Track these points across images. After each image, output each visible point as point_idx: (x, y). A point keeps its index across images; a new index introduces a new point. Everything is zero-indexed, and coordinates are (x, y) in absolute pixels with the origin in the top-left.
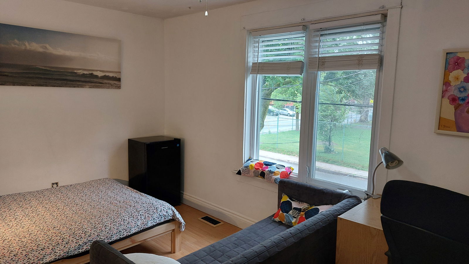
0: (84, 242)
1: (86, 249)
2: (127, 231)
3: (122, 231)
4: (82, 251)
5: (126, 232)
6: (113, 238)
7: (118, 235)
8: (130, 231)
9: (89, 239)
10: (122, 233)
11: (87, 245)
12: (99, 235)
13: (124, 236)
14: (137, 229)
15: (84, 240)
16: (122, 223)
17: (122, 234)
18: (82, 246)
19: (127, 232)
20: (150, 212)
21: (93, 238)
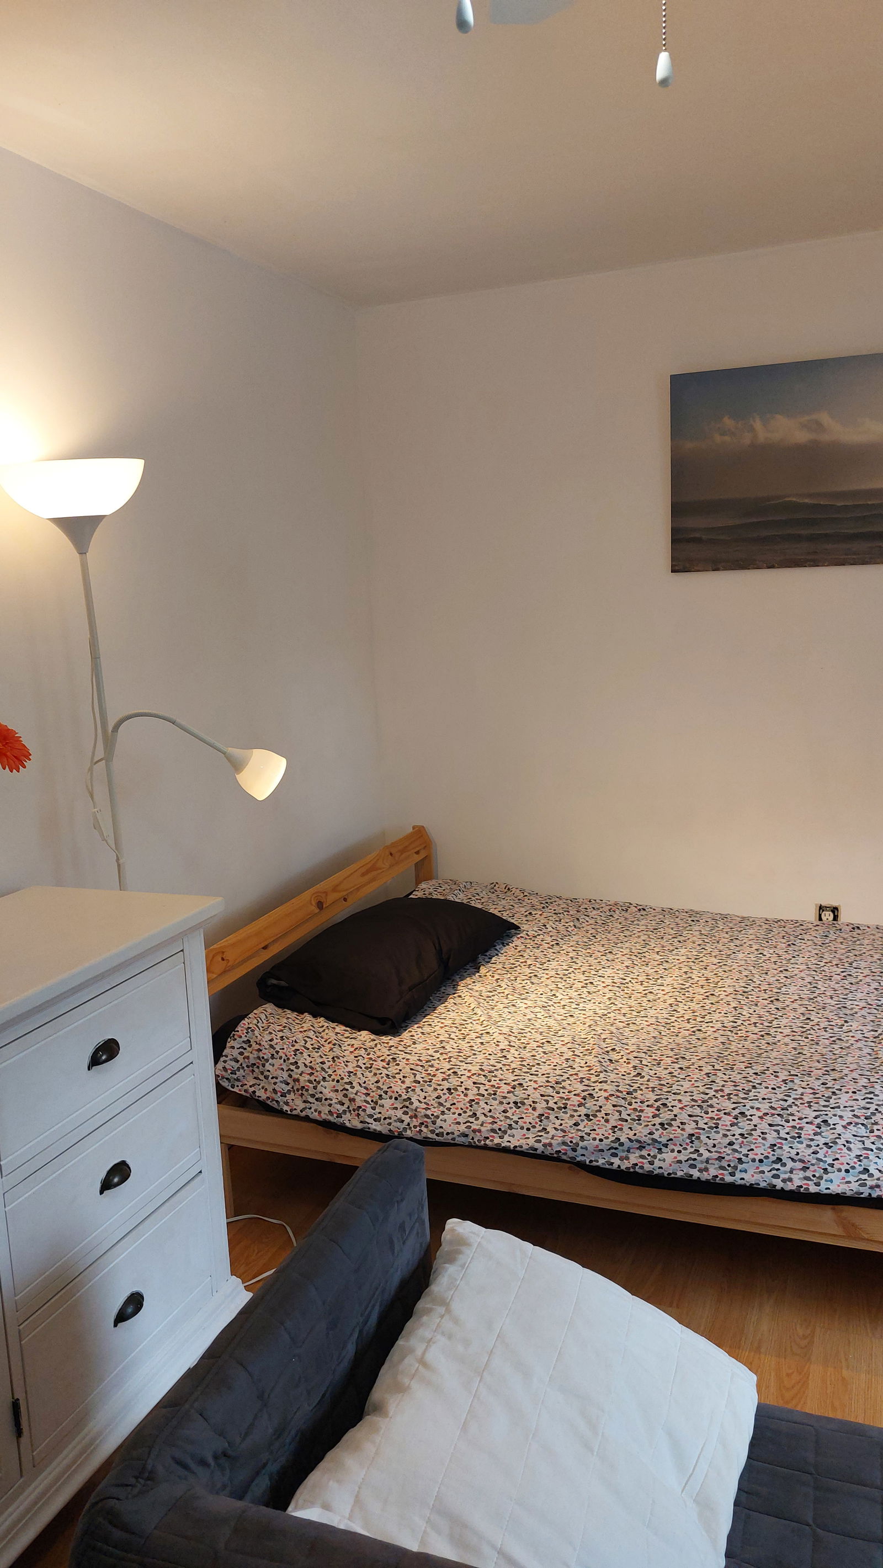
0: (634, 1138)
1: (636, 1165)
2: (809, 1174)
3: (790, 1164)
4: (619, 1166)
5: (802, 1174)
6: (743, 1175)
7: (766, 1169)
8: (821, 1178)
9: (656, 1136)
10: (786, 1173)
11: (644, 1153)
12: (698, 1138)
13: (789, 1187)
14: (855, 1187)
15: (640, 1132)
16: (809, 1130)
17: (783, 1176)
18: (625, 1148)
19: (807, 1178)
21: (672, 1136)
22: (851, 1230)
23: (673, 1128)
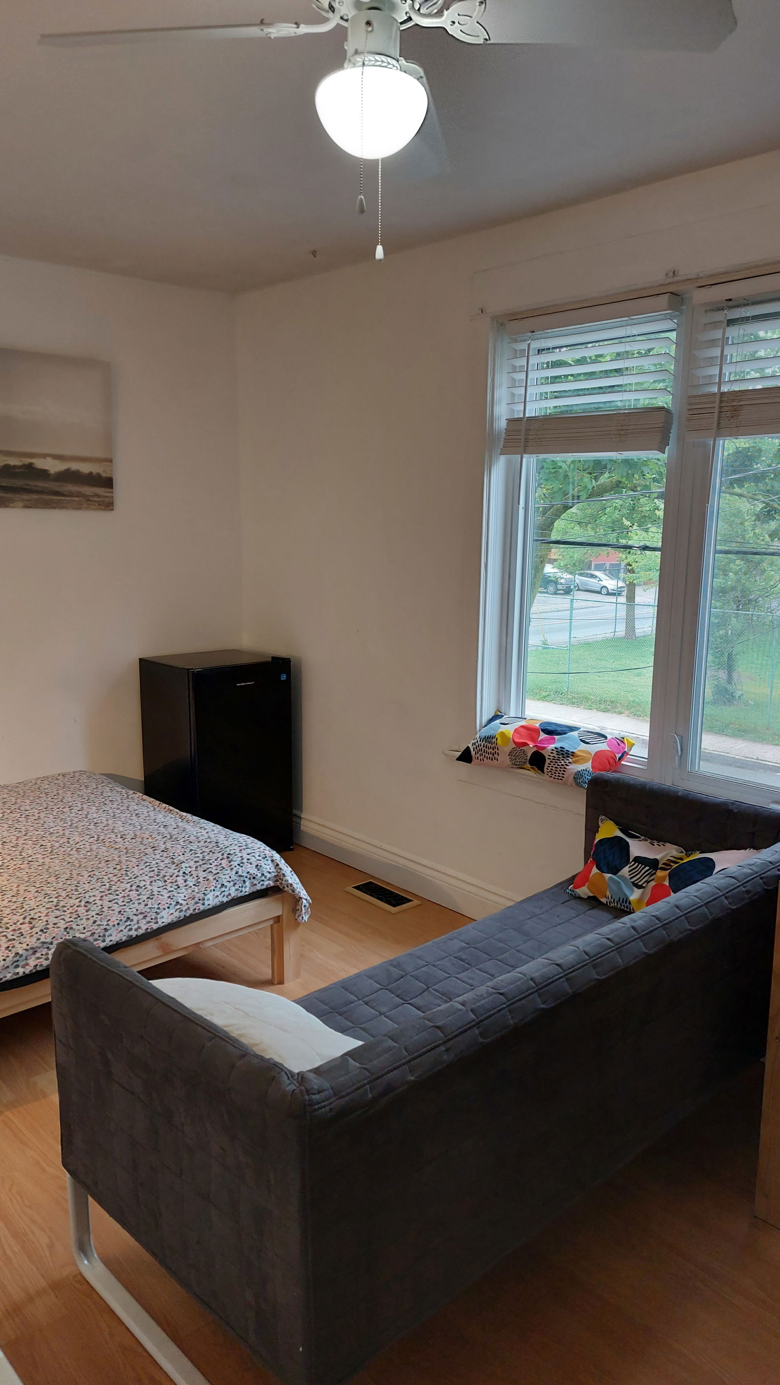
0: (28, 948)
1: (37, 965)
2: (148, 919)
3: (135, 918)
4: (24, 973)
5: (144, 921)
6: (111, 938)
7: (122, 928)
8: (156, 918)
9: (43, 939)
10: (135, 924)
11: (38, 955)
12: (71, 928)
13: (141, 932)
14: (177, 914)
15: (30, 942)
16: (133, 894)
17: (134, 928)
18: (24, 957)
19: (149, 922)
20: (210, 866)
21: (54, 935)
22: (166, 948)
23: (51, 930)
